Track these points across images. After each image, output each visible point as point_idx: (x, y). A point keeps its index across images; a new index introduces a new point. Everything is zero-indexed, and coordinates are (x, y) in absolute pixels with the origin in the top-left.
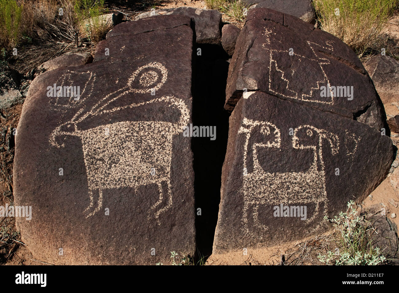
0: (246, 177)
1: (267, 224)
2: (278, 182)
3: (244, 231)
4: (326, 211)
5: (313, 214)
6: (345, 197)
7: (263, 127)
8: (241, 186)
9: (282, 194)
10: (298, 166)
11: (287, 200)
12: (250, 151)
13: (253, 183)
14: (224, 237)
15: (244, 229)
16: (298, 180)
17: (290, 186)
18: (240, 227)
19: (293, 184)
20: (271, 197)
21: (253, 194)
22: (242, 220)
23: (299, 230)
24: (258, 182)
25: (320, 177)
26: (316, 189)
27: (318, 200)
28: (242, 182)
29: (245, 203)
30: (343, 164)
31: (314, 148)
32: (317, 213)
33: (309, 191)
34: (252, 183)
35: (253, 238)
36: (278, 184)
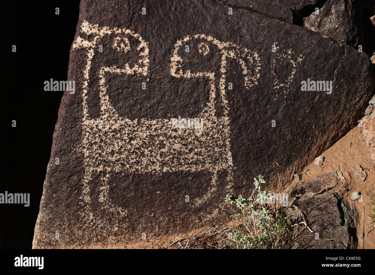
0: (88, 126)
1: (125, 206)
2: (145, 135)
3: (84, 217)
4: (230, 186)
5: (208, 190)
6: (269, 162)
7: (118, 38)
8: (79, 140)
9: (151, 156)
10: (180, 108)
11: (159, 166)
12: (94, 80)
13: (100, 136)
14: (50, 227)
15: (85, 213)
16: (180, 132)
17: (165, 142)
18: (78, 210)
19: (172, 138)
20: (132, 161)
21: (100, 154)
22: (81, 198)
23: (182, 216)
24: (108, 135)
25: (221, 127)
26: (213, 148)
27: (217, 168)
28: (80, 134)
29: (87, 169)
30: (266, 105)
31: (211, 76)
32: (214, 189)
33: (200, 152)
34: (97, 135)
35: (101, 228)
36: (144, 139)
